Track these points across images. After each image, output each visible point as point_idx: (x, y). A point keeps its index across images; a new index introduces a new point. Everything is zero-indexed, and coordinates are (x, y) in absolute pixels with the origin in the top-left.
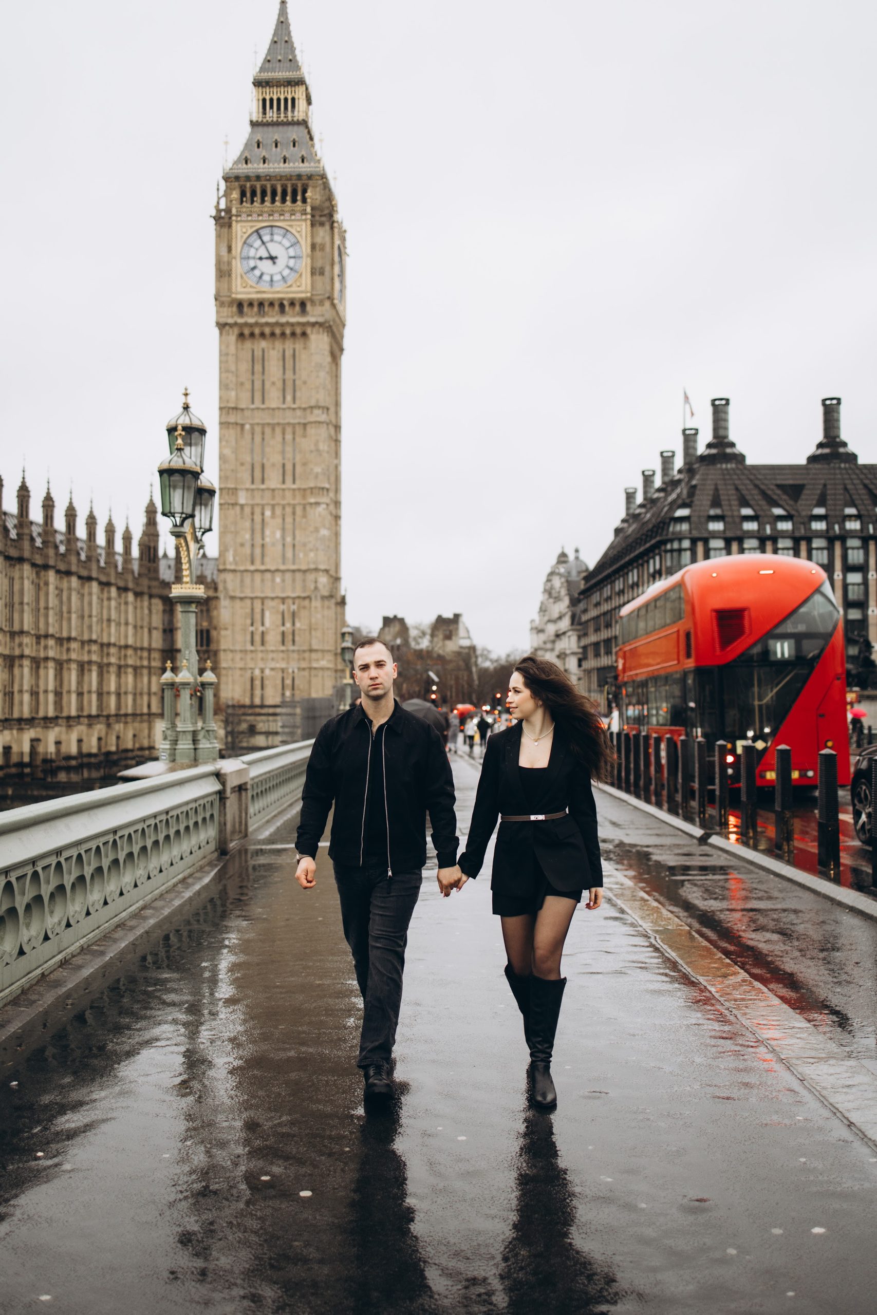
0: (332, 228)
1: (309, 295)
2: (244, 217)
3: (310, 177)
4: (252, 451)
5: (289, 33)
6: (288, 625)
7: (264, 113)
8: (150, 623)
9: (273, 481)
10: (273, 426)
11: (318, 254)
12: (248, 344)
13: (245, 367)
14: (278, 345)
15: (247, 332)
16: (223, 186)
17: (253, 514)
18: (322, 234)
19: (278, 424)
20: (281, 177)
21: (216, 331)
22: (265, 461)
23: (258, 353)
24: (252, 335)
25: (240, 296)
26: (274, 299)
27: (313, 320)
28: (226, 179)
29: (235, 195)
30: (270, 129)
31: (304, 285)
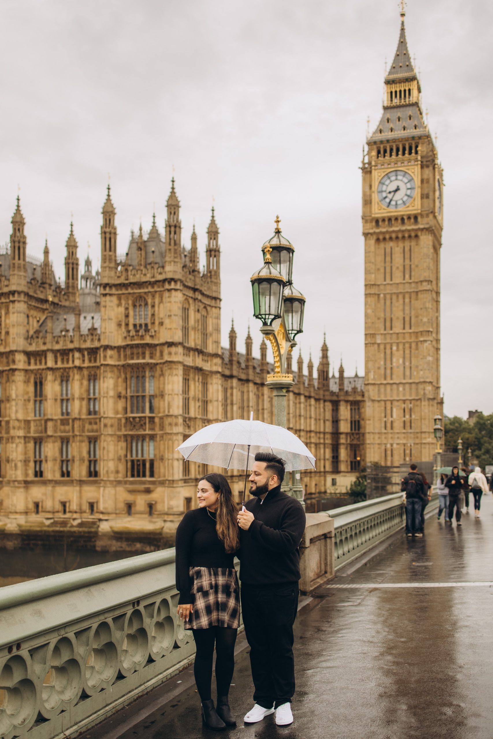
0: (434, 168)
1: (419, 211)
2: (379, 166)
3: (420, 138)
4: (385, 310)
5: (406, 49)
6: (407, 416)
7: (392, 100)
8: (324, 417)
9: (398, 328)
10: (397, 294)
11: (425, 185)
12: (382, 245)
13: (380, 259)
14: (401, 244)
15: (381, 237)
16: (366, 148)
17: (385, 349)
18: (428, 172)
19: (401, 293)
20: (402, 140)
21: (363, 238)
22: (392, 316)
23: (388, 250)
24: (384, 239)
25: (377, 216)
26: (398, 216)
27: (422, 227)
28: (369, 144)
29: (374, 153)
30: (395, 110)
31: (416, 206)
